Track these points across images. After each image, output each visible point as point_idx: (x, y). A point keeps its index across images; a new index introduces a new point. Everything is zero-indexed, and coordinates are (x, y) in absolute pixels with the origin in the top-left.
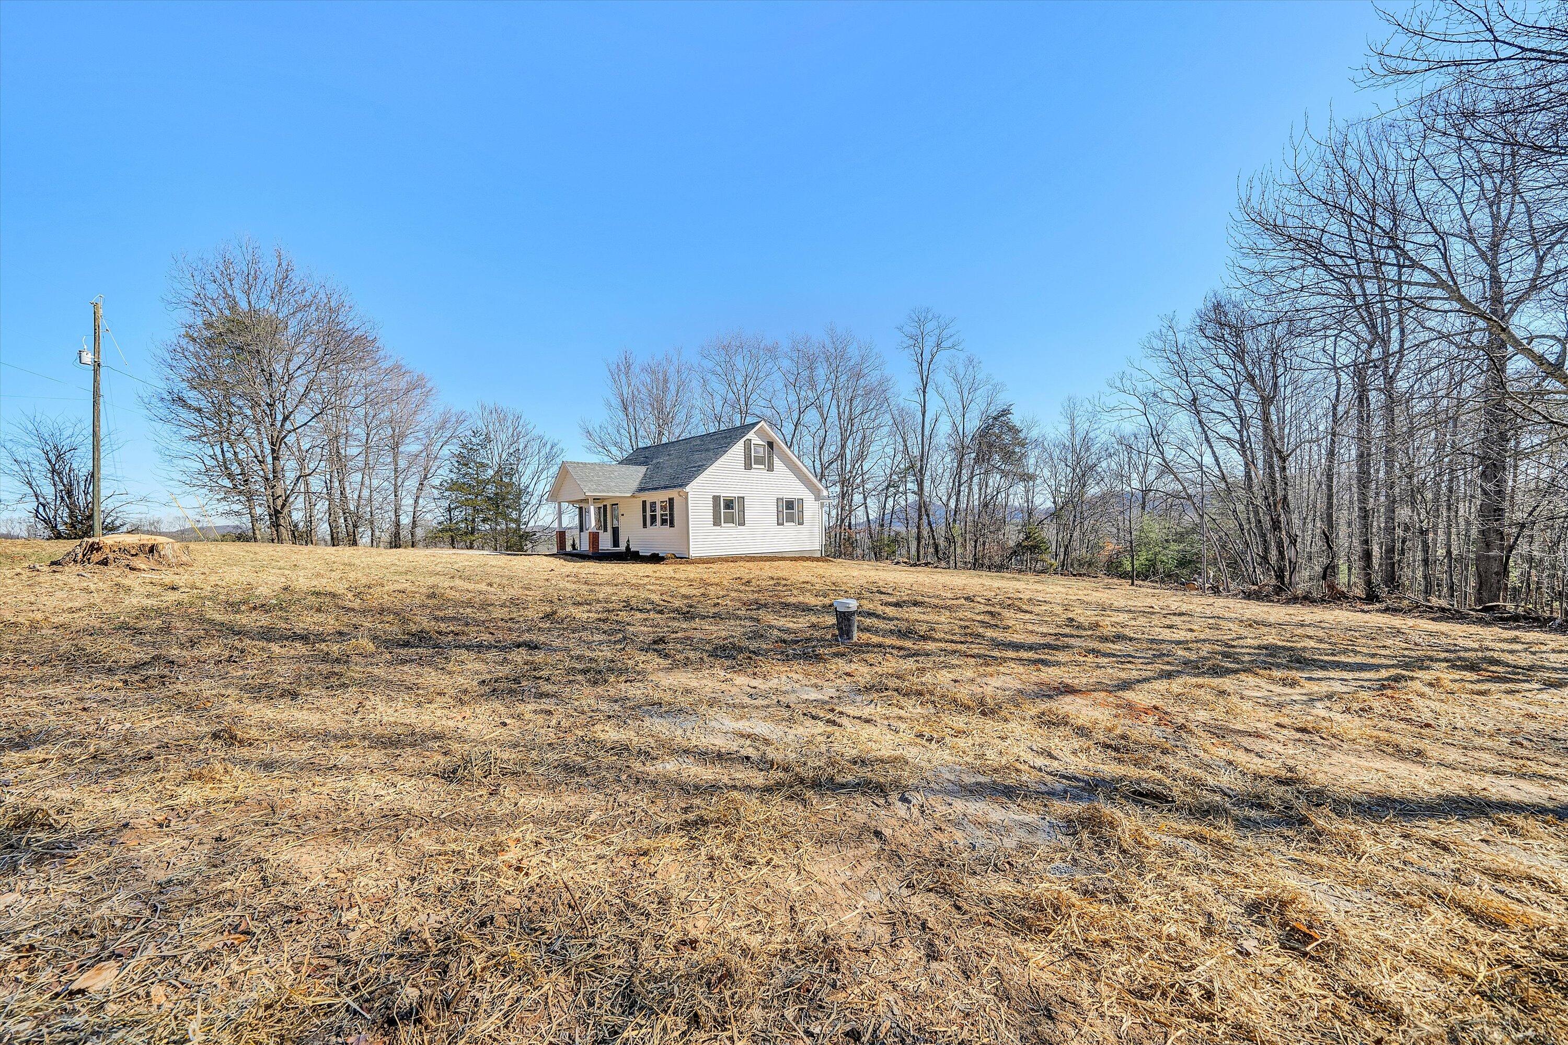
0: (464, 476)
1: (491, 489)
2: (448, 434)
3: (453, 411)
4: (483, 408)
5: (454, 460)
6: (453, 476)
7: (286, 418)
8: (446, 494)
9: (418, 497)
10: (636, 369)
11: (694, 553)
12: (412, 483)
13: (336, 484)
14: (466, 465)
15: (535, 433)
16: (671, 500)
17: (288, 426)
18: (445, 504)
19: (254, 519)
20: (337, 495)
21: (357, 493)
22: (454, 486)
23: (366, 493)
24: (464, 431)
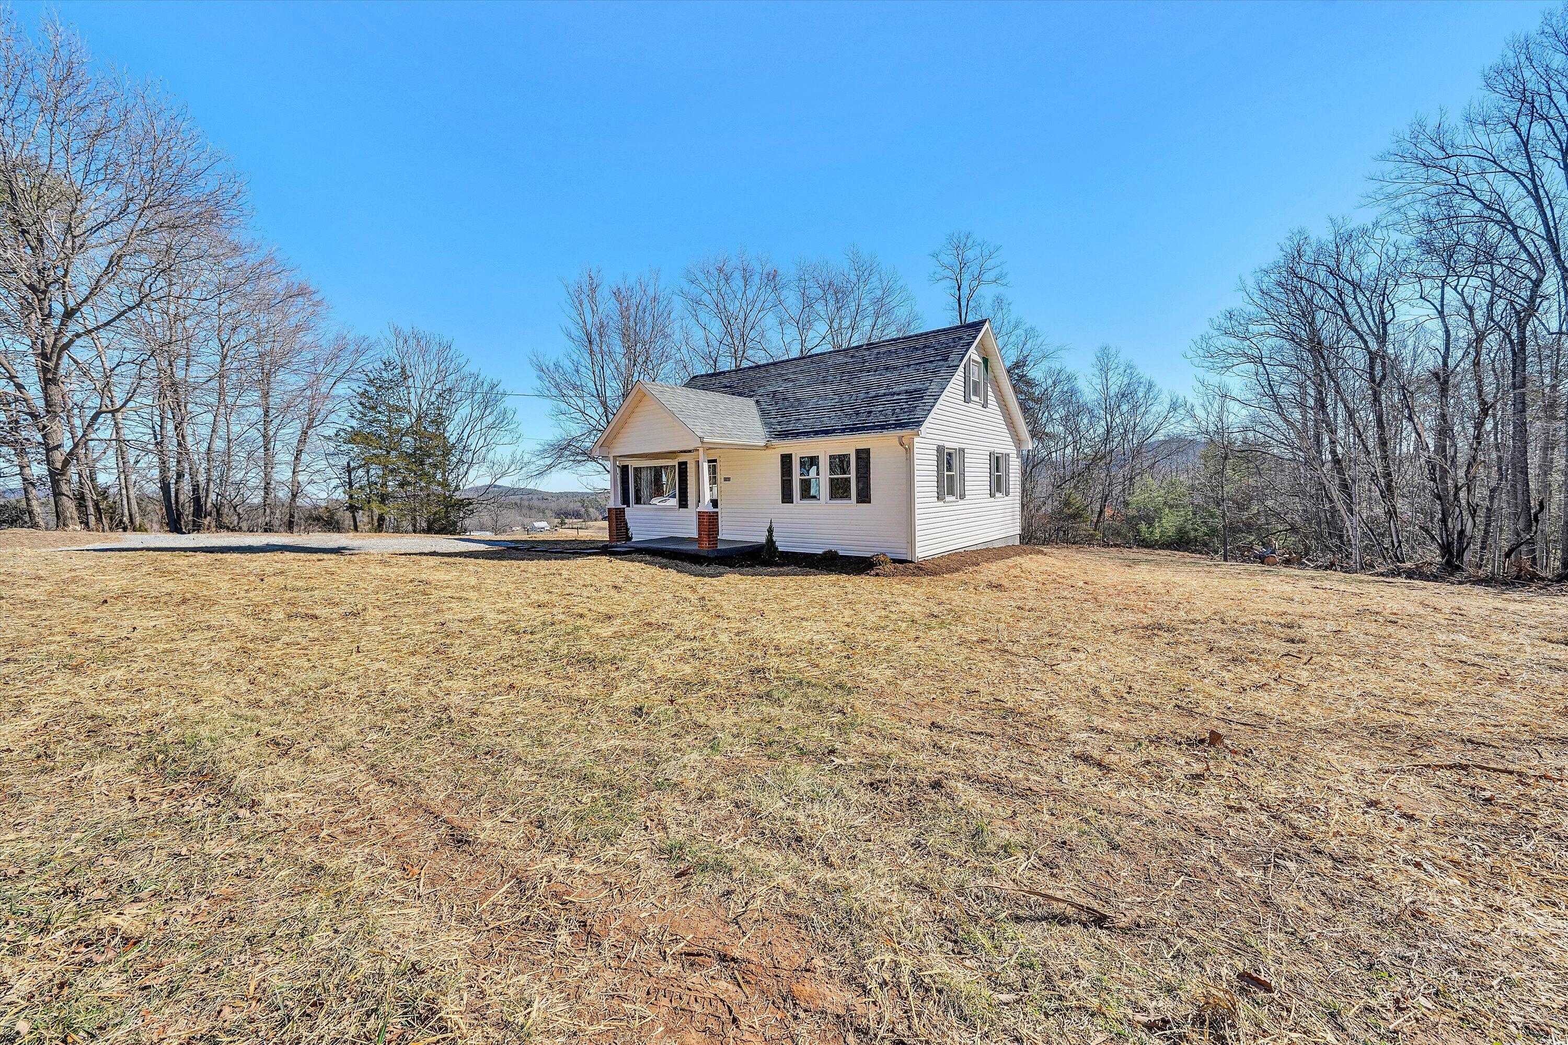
0: (371, 423)
1: (408, 443)
2: (342, 368)
3: (350, 336)
4: (397, 333)
5: (355, 401)
6: (354, 423)
7: (69, 314)
8: (345, 447)
9: (300, 452)
10: (604, 292)
11: (923, 550)
12: (290, 432)
13: (170, 426)
14: (373, 408)
15: (466, 370)
16: (863, 456)
17: (74, 327)
18: (344, 461)
19: (28, 483)
20: (171, 445)
21: (205, 445)
22: (354, 437)
23: (220, 445)
24: (371, 364)
